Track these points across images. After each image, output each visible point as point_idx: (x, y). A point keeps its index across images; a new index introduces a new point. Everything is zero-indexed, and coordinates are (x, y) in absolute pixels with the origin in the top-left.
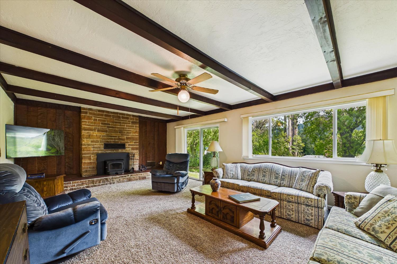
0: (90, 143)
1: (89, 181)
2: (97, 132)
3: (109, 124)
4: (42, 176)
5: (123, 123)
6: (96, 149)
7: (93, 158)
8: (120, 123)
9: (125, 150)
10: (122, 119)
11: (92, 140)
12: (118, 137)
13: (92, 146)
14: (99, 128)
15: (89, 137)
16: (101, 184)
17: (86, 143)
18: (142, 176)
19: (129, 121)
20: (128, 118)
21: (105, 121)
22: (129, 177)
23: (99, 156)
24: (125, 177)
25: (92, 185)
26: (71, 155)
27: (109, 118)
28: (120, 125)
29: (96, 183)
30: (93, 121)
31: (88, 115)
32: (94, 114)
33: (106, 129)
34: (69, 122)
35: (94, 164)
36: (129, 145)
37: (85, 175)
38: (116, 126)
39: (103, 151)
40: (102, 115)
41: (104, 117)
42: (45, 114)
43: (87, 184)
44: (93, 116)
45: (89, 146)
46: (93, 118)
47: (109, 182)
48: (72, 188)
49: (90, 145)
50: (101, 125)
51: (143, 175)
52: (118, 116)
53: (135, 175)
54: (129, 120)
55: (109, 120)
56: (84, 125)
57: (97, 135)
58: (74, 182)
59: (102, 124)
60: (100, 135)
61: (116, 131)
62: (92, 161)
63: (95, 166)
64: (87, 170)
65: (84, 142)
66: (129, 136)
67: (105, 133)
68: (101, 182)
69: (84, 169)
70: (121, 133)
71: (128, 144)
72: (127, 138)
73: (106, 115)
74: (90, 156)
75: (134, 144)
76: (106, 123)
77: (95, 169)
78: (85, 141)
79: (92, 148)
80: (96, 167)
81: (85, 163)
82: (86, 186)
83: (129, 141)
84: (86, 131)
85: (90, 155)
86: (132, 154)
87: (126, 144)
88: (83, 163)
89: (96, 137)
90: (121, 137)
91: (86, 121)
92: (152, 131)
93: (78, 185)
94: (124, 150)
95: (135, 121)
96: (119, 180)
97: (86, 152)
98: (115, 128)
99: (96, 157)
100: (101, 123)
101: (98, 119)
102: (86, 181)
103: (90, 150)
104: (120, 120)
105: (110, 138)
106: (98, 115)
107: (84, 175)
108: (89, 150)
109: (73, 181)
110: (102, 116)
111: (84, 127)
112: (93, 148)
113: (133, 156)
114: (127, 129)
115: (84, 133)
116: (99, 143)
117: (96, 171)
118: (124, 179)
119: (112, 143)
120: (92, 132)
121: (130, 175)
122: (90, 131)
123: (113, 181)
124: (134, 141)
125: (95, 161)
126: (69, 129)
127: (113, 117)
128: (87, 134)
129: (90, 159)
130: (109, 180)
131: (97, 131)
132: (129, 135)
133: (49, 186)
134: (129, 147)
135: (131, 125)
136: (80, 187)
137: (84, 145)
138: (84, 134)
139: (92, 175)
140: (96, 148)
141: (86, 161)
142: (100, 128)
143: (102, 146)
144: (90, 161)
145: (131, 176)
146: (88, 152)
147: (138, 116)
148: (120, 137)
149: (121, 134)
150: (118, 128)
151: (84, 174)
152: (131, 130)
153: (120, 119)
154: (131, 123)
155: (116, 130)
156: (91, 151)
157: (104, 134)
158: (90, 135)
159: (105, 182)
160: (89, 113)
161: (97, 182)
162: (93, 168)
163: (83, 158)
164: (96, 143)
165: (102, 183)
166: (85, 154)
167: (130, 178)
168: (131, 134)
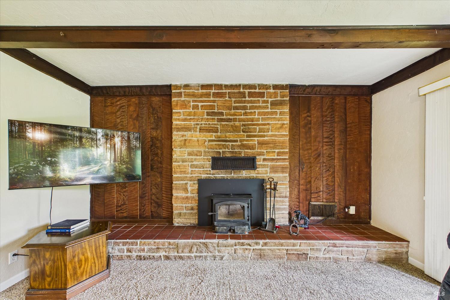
0: (186, 157)
1: (170, 244)
2: (198, 133)
3: (222, 114)
4: (67, 231)
5: (251, 108)
6: (196, 169)
7: (193, 188)
8: (245, 108)
9: (256, 172)
10: (250, 99)
11: (190, 150)
12: (241, 141)
13: (190, 164)
14: (201, 124)
15: (185, 143)
16: (193, 255)
17: (179, 156)
18: (296, 250)
19: (264, 102)
20: (262, 95)
21: (212, 107)
22: (260, 247)
23: (201, 182)
24: (249, 247)
25: (176, 254)
27: (221, 99)
28: (245, 114)
29: (183, 252)
30: (191, 110)
31: (183, 99)
32: (194, 95)
33: (215, 124)
34: (156, 117)
35: (193, 202)
36: (264, 160)
37: (178, 223)
38: (236, 115)
39: (210, 174)
40: (208, 95)
41: (212, 99)
42: (124, 107)
43: (167, 250)
44: (191, 99)
45: (185, 164)
46: (192, 104)
47: (211, 252)
48: (139, 254)
49: (186, 161)
50: (206, 117)
51: (298, 247)
52: (240, 93)
53: (275, 245)
54: (265, 99)
55: (221, 104)
56: (176, 120)
57: (198, 140)
59: (208, 114)
60: (204, 138)
61: (235, 129)
62: (189, 195)
63: (193, 204)
64: (182, 211)
65: (175, 155)
66: (266, 138)
67: (214, 134)
68: (194, 249)
69: (176, 209)
70: (247, 132)
71: (263, 157)
72: (261, 144)
73: (215, 94)
74: (186, 184)
75: (276, 157)
76: (216, 111)
77: (196, 211)
78: (177, 153)
79: (190, 168)
80: (197, 207)
81: (177, 198)
82: (164, 253)
83: (265, 151)
84: (179, 133)
85: (186, 182)
86: (271, 182)
87: (257, 157)
88: (173, 198)
89: (197, 144)
90: (247, 140)
91: (179, 112)
92: (327, 121)
93: (150, 250)
94: (252, 171)
95: (279, 98)
96: (233, 251)
97: (180, 176)
98: (235, 120)
99: (196, 186)
100: (207, 112)
101: (200, 104)
102: (164, 243)
103: (185, 171)
104: (245, 102)
105: (223, 145)
106: (202, 95)
107: (177, 221)
108: (185, 172)
109: (142, 240)
110: (208, 98)
111: (176, 125)
112: (192, 166)
113: (273, 186)
114: (260, 122)
115: (177, 136)
116: (202, 157)
117: (197, 217)
118: (247, 252)
119: (228, 155)
120: (190, 133)
121: (261, 242)
122: (185, 131)
123: (219, 251)
124: (277, 151)
125: (196, 195)
126: (156, 132)
127: (229, 98)
128: (182, 138)
129: (186, 190)
130: (211, 249)
131: (198, 130)
132: (264, 136)
133: (55, 264)
134: (264, 166)
135: (269, 110)
136: (154, 254)
137: (175, 162)
138: (175, 139)
139: (189, 224)
140: (196, 166)
141: (181, 194)
142: (205, 124)
143: (209, 164)
144: (187, 195)
145: (265, 244)
146: (182, 175)
147: (287, 85)
148: (244, 140)
149: (246, 134)
150: (240, 120)
151: (175, 219)
152: (269, 124)
153: (243, 99)
154: (271, 105)
155: (236, 127)
156: (188, 174)
157: (211, 136)
158: (185, 140)
159: (201, 252)
160: (185, 95)
161: (187, 250)
162: (192, 209)
163: (174, 188)
164: (197, 155)
165: (195, 254)
166: (178, 179)
167: (260, 250)
168: (270, 133)
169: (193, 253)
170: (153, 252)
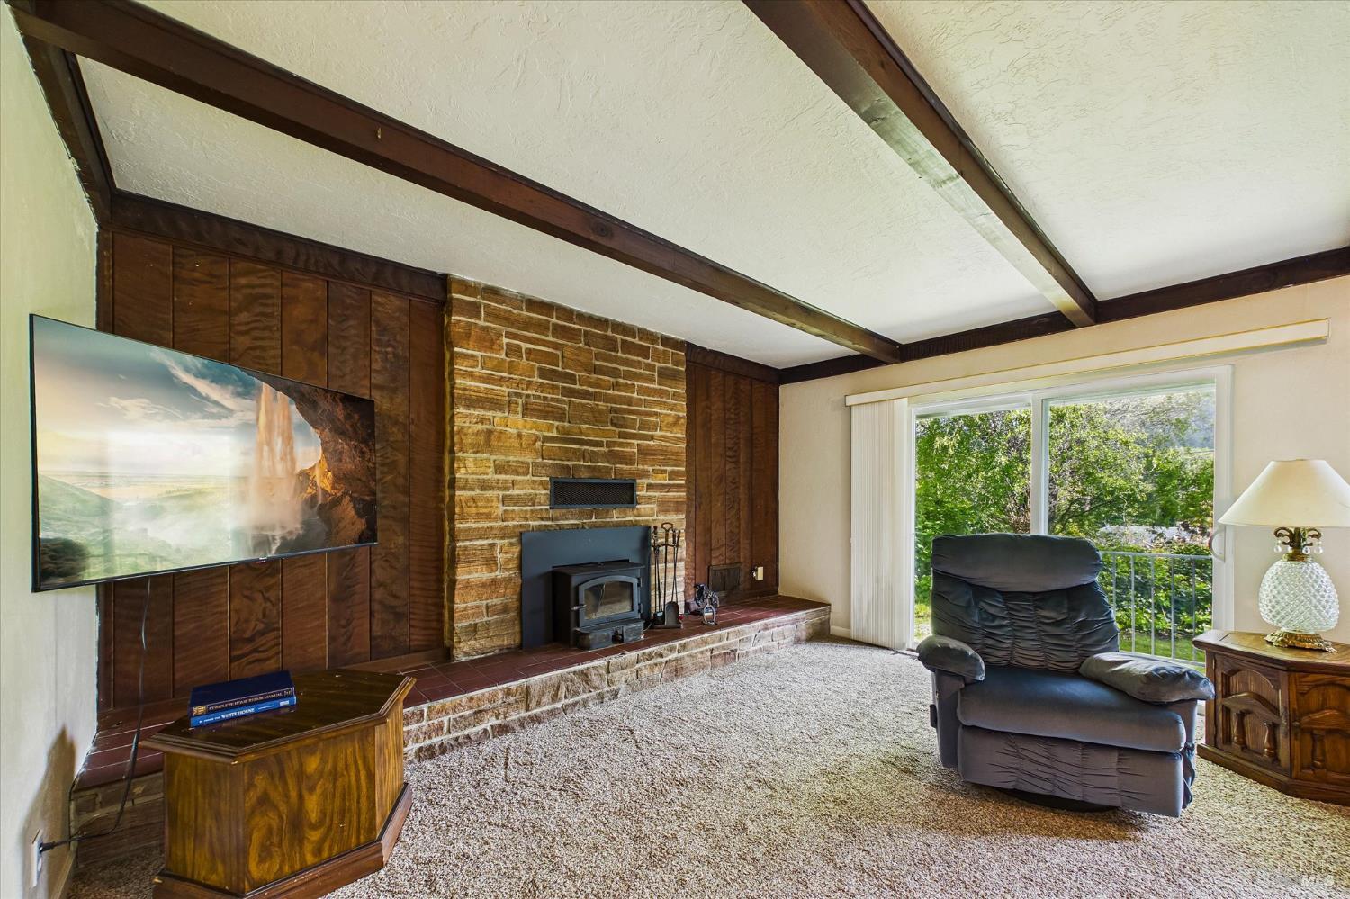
0: (491, 475)
1: (508, 692)
2: (520, 415)
3: (572, 378)
4: (283, 703)
5: (628, 375)
6: (517, 508)
7: (506, 553)
8: (614, 373)
9: (635, 512)
10: (624, 356)
11: (500, 458)
12: (609, 444)
13: (501, 493)
14: (528, 396)
15: (488, 440)
16: (559, 705)
17: (473, 474)
18: (723, 647)
19: (650, 367)
20: (644, 352)
21: (551, 359)
22: (675, 655)
23: (527, 541)
24: (659, 660)
25: (523, 714)
26: (401, 540)
27: (569, 344)
28: (616, 386)
29: (539, 704)
30: (503, 356)
31: (482, 323)
32: (507, 319)
33: (558, 401)
34: (390, 356)
35: (508, 591)
36: (650, 487)
37: (467, 654)
38: (600, 387)
39: (548, 519)
40: (542, 328)
41: (550, 339)
42: (270, 301)
43: (501, 710)
44: (504, 329)
45: (489, 494)
46: (505, 340)
47: (595, 688)
48: (428, 742)
49: (492, 488)
50: (536, 379)
51: (725, 642)
52: (606, 337)
53: (698, 644)
54: (649, 361)
55: (571, 356)
56: (465, 375)
57: (519, 436)
58: (438, 704)
59: (543, 373)
60: (534, 431)
61: (597, 417)
62: (499, 574)
63: (508, 597)
64: (477, 621)
65: (463, 471)
66: (651, 443)
67: (557, 423)
68: (562, 692)
69: (463, 617)
70: (621, 427)
71: (646, 481)
72: (645, 453)
73: (560, 331)
74: (492, 546)
75: (667, 482)
76: (560, 369)
77: (513, 614)
78: (470, 466)
79: (500, 505)
80: (516, 604)
81: (468, 585)
82: (494, 722)
83: (650, 469)
84: (472, 411)
85: (491, 541)
86: (667, 531)
87: (638, 481)
88: (458, 586)
89: (517, 445)
90: (621, 445)
91: (472, 356)
93: (456, 724)
94: (629, 512)
95: (670, 366)
96: (634, 676)
97: (474, 525)
98: (594, 396)
99: (517, 550)
100: (540, 369)
101: (525, 346)
102: (495, 695)
103: (490, 513)
104: (616, 361)
105: (575, 451)
106: (528, 325)
107: (465, 650)
108: (488, 516)
109: (435, 703)
110: (543, 334)
111: (465, 389)
112: (505, 500)
113: (671, 540)
114: (643, 409)
115: (465, 419)
116: (529, 477)
117: (517, 628)
118: (656, 669)
119: (584, 475)
120: (499, 414)
121: (677, 644)
122: (490, 410)
123: (610, 683)
124: (669, 469)
125: (514, 573)
126: (392, 399)
127: (587, 344)
128: (479, 427)
129: (491, 562)
130: (596, 681)
131: (520, 409)
132: (651, 438)
134: (649, 500)
135: (656, 386)
136: (466, 732)
137: (464, 488)
138: (462, 428)
139: (497, 651)
140: (517, 501)
141: (476, 575)
142: (535, 397)
143: (543, 494)
144: (493, 575)
145: (684, 647)
146: (481, 524)
147: (682, 342)
148: (615, 443)
149: (617, 430)
150: (607, 399)
151: (462, 645)
152: (656, 414)
153: (613, 353)
154: (659, 376)
155: (601, 412)
156: (495, 519)
157: (550, 428)
158: (490, 432)
159: (576, 693)
160: (487, 314)
161: (546, 699)
162: (505, 609)
163: (462, 558)
164: (518, 473)
165: (564, 702)
166: (470, 533)
167: (676, 660)
168: (658, 433)
169: (560, 700)
170: (466, 727)
